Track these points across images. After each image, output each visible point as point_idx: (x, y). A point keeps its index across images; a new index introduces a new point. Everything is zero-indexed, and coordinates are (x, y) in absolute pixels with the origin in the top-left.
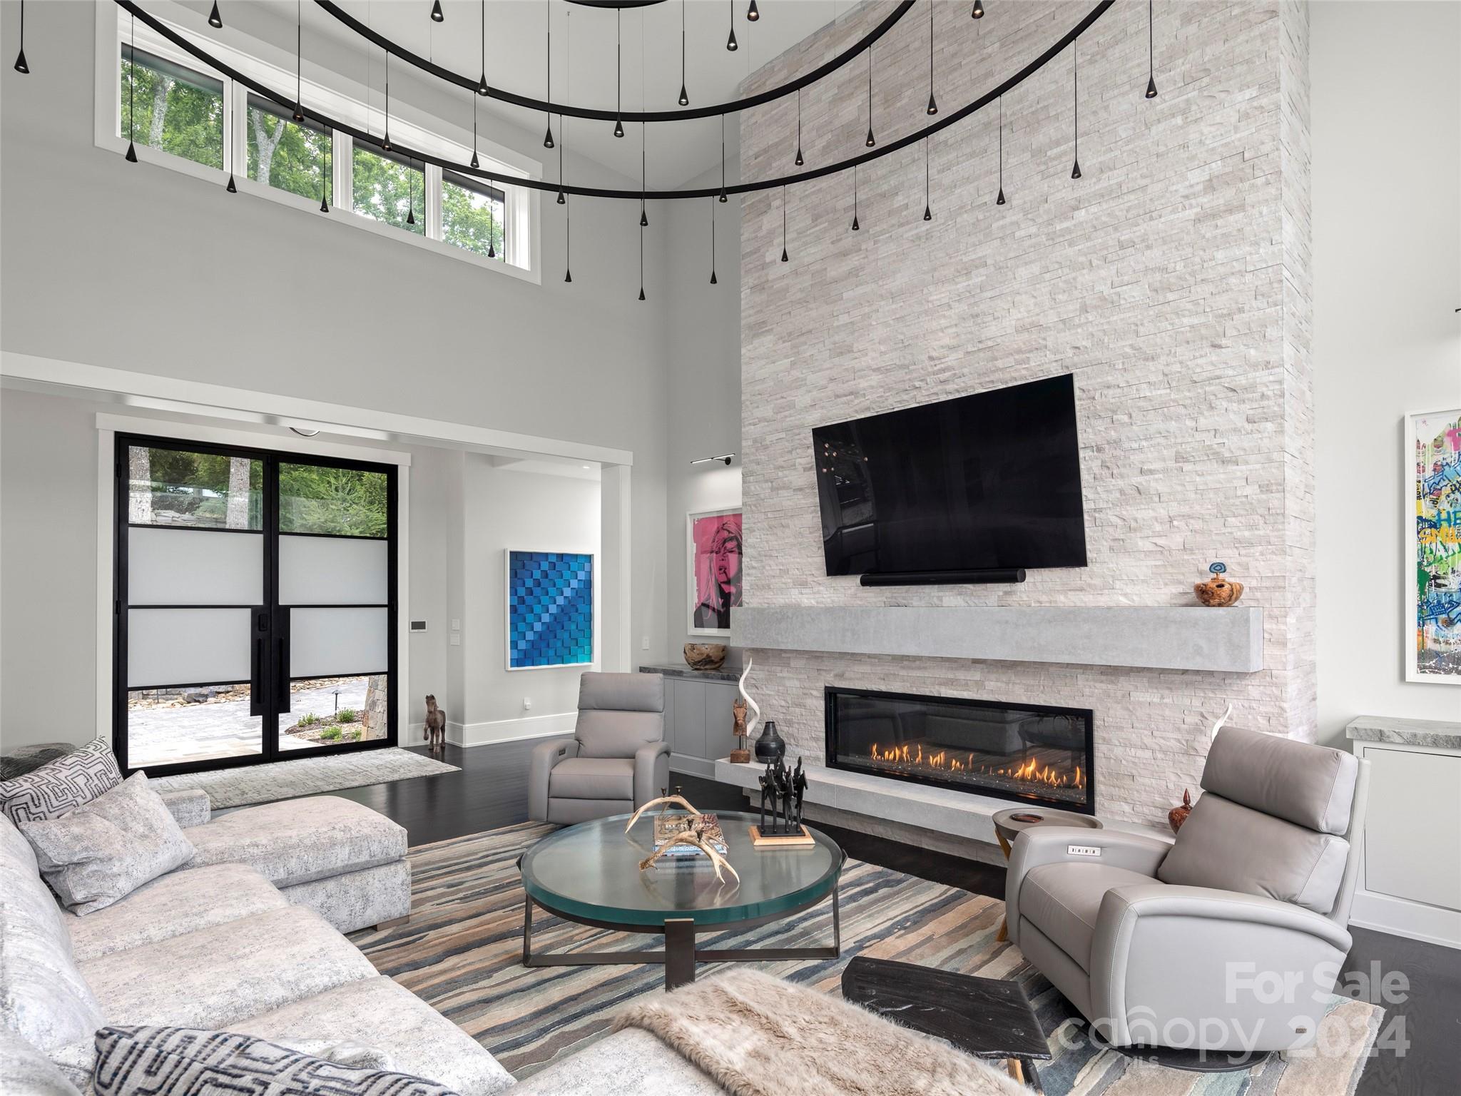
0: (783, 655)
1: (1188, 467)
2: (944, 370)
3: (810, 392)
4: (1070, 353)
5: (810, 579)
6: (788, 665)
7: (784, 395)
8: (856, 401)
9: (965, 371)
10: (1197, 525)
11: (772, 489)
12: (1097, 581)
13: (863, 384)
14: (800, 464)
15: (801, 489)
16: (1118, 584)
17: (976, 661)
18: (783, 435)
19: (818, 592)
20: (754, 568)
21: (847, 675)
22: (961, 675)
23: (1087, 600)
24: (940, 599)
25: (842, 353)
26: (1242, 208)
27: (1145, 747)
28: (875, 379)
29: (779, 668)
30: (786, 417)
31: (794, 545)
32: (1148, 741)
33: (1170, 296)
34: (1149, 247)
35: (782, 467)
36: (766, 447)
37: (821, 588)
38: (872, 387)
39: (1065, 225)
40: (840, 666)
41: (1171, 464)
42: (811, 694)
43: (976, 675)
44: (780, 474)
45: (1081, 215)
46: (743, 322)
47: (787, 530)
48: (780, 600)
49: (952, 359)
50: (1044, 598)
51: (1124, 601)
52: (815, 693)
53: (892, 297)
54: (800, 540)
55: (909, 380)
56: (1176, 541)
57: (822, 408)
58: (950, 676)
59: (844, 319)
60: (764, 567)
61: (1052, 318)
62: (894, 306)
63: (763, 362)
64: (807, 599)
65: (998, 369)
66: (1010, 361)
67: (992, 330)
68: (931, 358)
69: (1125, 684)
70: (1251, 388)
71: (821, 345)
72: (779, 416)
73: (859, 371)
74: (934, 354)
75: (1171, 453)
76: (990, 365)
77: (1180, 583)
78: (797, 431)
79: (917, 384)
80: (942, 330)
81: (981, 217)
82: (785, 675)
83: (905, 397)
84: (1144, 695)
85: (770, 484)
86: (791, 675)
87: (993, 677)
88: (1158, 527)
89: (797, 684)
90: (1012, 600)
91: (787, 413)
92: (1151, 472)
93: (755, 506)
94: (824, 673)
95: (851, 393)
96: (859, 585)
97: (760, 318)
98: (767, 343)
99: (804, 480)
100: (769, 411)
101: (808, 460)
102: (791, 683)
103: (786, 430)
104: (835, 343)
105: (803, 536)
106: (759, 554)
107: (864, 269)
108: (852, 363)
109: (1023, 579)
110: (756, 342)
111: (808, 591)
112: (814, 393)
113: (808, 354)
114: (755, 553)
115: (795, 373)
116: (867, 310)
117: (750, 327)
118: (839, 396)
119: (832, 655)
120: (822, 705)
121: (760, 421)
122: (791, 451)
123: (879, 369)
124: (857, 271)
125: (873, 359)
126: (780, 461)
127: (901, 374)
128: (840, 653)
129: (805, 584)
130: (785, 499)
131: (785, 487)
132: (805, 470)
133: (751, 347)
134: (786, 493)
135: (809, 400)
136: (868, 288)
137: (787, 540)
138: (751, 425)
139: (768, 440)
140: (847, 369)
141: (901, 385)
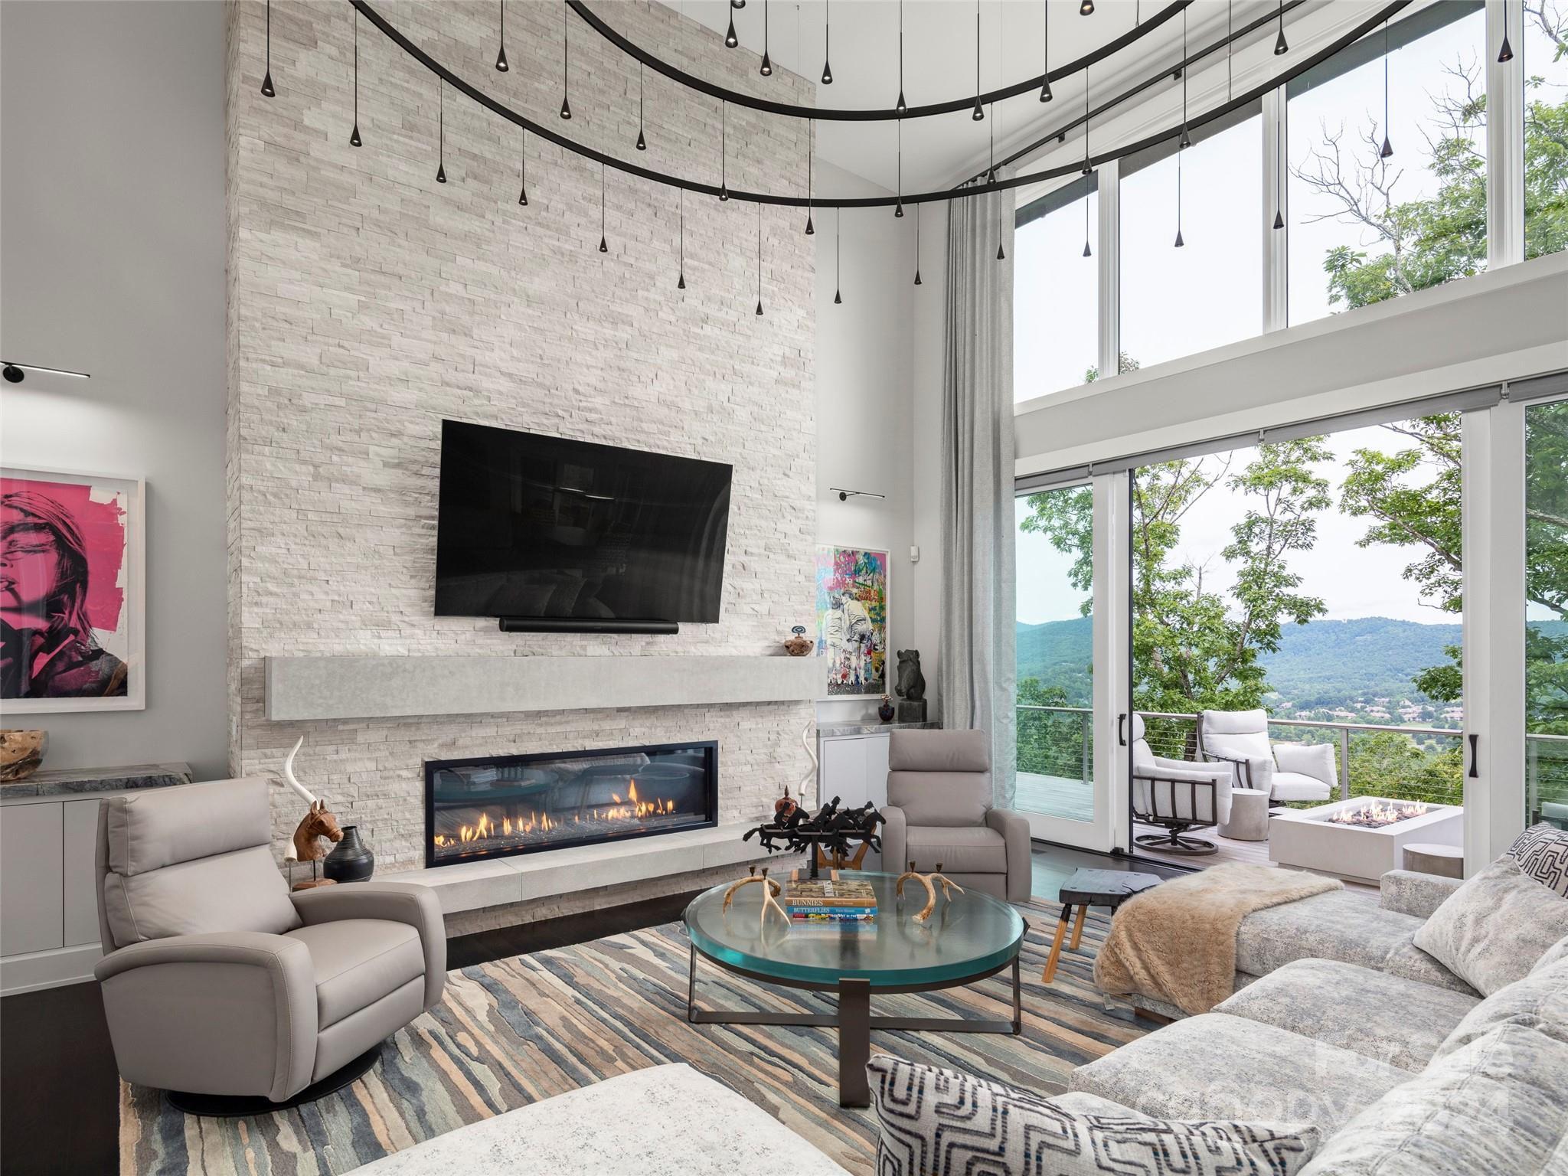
0: (341, 727)
1: (771, 556)
2: (590, 410)
3: (396, 359)
4: (700, 441)
5: (395, 618)
6: (353, 741)
7: (345, 344)
8: (476, 402)
9: (613, 420)
10: (776, 598)
11: (316, 477)
12: (717, 636)
13: (486, 384)
14: (378, 455)
15: (377, 490)
16: (731, 639)
17: (620, 710)
18: (342, 402)
19: (412, 636)
20: (271, 594)
21: (460, 742)
22: (607, 725)
23: (712, 651)
24: (584, 648)
25: (453, 332)
26: (799, 387)
27: (747, 763)
28: (505, 385)
29: (331, 748)
30: (348, 378)
31: (366, 568)
32: (750, 758)
33: (763, 428)
34: (751, 383)
35: (340, 450)
36: (303, 410)
37: (417, 631)
38: (501, 393)
39: (698, 330)
40: (449, 732)
41: (762, 551)
42: (399, 776)
43: (621, 723)
44: (335, 458)
45: (708, 329)
47: (349, 544)
48: (337, 646)
49: (598, 401)
50: (680, 649)
51: (735, 652)
52: (404, 773)
53: (529, 301)
54: (377, 562)
55: (551, 404)
56: (763, 608)
57: (420, 390)
58: (596, 727)
59: (455, 288)
60: (295, 595)
61: (686, 405)
62: (530, 312)
63: (297, 275)
64: (390, 646)
65: (643, 432)
66: (653, 428)
67: (637, 391)
68: (576, 391)
69: (737, 716)
70: (802, 510)
71: (418, 306)
72: (332, 371)
73: (481, 365)
74: (581, 389)
75: (762, 543)
76: (635, 424)
77: (766, 639)
78: (373, 406)
79: (561, 413)
80: (588, 367)
81: (627, 275)
82: (344, 756)
83: (545, 421)
84: (747, 722)
85: (311, 468)
86: (353, 755)
87: (637, 723)
88: (755, 597)
89: (372, 766)
90: (654, 650)
91: (353, 374)
92: (752, 554)
93: (275, 495)
94: (420, 745)
95: (470, 389)
96: (485, 630)
97: (289, 201)
98: (307, 249)
99: (385, 478)
100: (309, 355)
101: (394, 452)
102: (358, 767)
103: (349, 398)
104: (443, 313)
105: (381, 557)
106: (285, 573)
107: (488, 243)
108: (470, 352)
109: (675, 631)
110: (277, 235)
111: (390, 633)
112: (405, 364)
113: (393, 305)
114: (273, 570)
115: (368, 322)
116: (493, 296)
117: (263, 203)
118: (448, 384)
119: (436, 720)
120: (418, 788)
121: (286, 364)
122: (358, 432)
123: (510, 375)
124: (478, 241)
125: (501, 360)
126: (335, 440)
127: (540, 393)
128: (449, 715)
129: (386, 625)
130: (344, 497)
131: (344, 480)
132: (386, 464)
133: (263, 236)
134: (346, 489)
135: (394, 368)
136: (494, 271)
137: (349, 559)
138: (264, 361)
139: (308, 399)
140: (462, 356)
141: (540, 406)
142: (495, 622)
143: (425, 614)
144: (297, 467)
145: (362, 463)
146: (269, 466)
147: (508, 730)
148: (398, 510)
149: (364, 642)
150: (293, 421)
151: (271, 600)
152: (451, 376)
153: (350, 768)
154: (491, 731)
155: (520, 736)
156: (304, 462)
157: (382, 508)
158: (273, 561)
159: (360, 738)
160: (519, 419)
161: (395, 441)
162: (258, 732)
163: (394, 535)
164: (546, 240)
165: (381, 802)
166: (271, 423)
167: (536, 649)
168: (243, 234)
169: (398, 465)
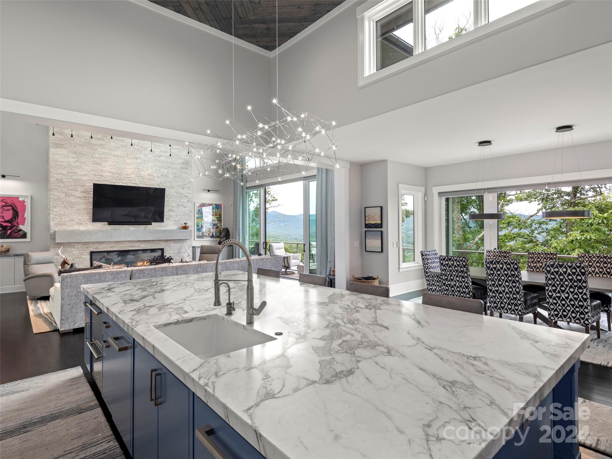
0: (71, 244)
1: (179, 207)
2: (130, 178)
4: (159, 183)
5: (83, 223)
6: (74, 247)
7: (73, 169)
8: (102, 178)
9: (136, 180)
10: (181, 216)
11: (66, 195)
12: (164, 225)
13: (105, 174)
14: (80, 190)
15: (80, 197)
16: (168, 226)
17: (138, 241)
18: (72, 181)
19: (87, 226)
20: (56, 218)
21: (98, 248)
22: (134, 245)
23: (163, 228)
24: (129, 228)
25: (97, 164)
27: (172, 253)
28: (109, 174)
29: (69, 248)
30: (73, 175)
31: (77, 213)
32: (173, 252)
33: (177, 179)
34: (173, 169)
35: (71, 190)
36: (63, 183)
38: (108, 176)
39: (158, 159)
40: (96, 245)
41: (177, 206)
42: (84, 254)
43: (138, 244)
44: (70, 192)
46: (51, 141)
47: (73, 208)
48: (71, 228)
49: (132, 176)
50: (154, 228)
51: (169, 229)
52: (86, 254)
53: (115, 156)
54: (79, 212)
55: (120, 177)
56: (177, 219)
57: (89, 177)
58: (132, 245)
59: (97, 155)
60: (62, 218)
61: (156, 175)
62: (115, 159)
63: (62, 157)
64: (82, 228)
65: (144, 181)
66: (147, 181)
67: (142, 173)
68: (127, 174)
69: (169, 243)
70: (188, 196)
71: (89, 160)
72: (69, 175)
73: (103, 171)
74: (128, 174)
75: (176, 204)
76: (142, 180)
77: (178, 226)
78: (78, 181)
79: (123, 179)
80: (130, 169)
81: (140, 148)
82: (72, 250)
83: (119, 181)
84: (172, 244)
86: (74, 250)
87: (142, 244)
88: (174, 216)
89: (78, 252)
90: (147, 228)
91: (74, 175)
92: (174, 207)
93: (57, 199)
94: (89, 248)
95: (101, 176)
96: (105, 225)
97: (60, 142)
98: (64, 151)
99: (81, 195)
100: (65, 172)
101: (83, 190)
102: (75, 252)
103: (73, 179)
104: (95, 161)
105: (80, 210)
106: (59, 214)
107: (105, 145)
108: (101, 168)
109: (151, 224)
110: (58, 149)
111: (82, 226)
112: (86, 172)
113: (83, 160)
114: (57, 214)
115: (77, 164)
116: (106, 156)
117: (55, 143)
118: (96, 175)
119: (93, 243)
120: (89, 257)
121: (60, 174)
122: (75, 186)
123: (110, 172)
124: (103, 145)
125: (108, 169)
126: (70, 188)
127: (118, 175)
128: (96, 242)
129: (82, 224)
130: (72, 199)
131: (72, 196)
132: (81, 192)
133: (55, 150)
134: (73, 197)
135: (83, 173)
136: (107, 151)
137: (73, 211)
138: (55, 174)
139: (64, 180)
140: (99, 169)
141: (118, 178)
143: (90, 222)
144: (62, 194)
145: (76, 192)
146: (56, 194)
147: (110, 245)
148: (84, 201)
149: (76, 227)
150: (61, 185)
151: (56, 219)
152: (96, 173)
153: (73, 252)
154: (106, 245)
155: (113, 247)
156: (63, 193)
157: (80, 201)
158: (57, 212)
159: (76, 247)
160: (113, 181)
161: (83, 187)
162: (54, 245)
163: (83, 206)
164: (119, 143)
165: (80, 259)
166: (56, 185)
167: (117, 228)
168: (51, 150)
169: (84, 192)
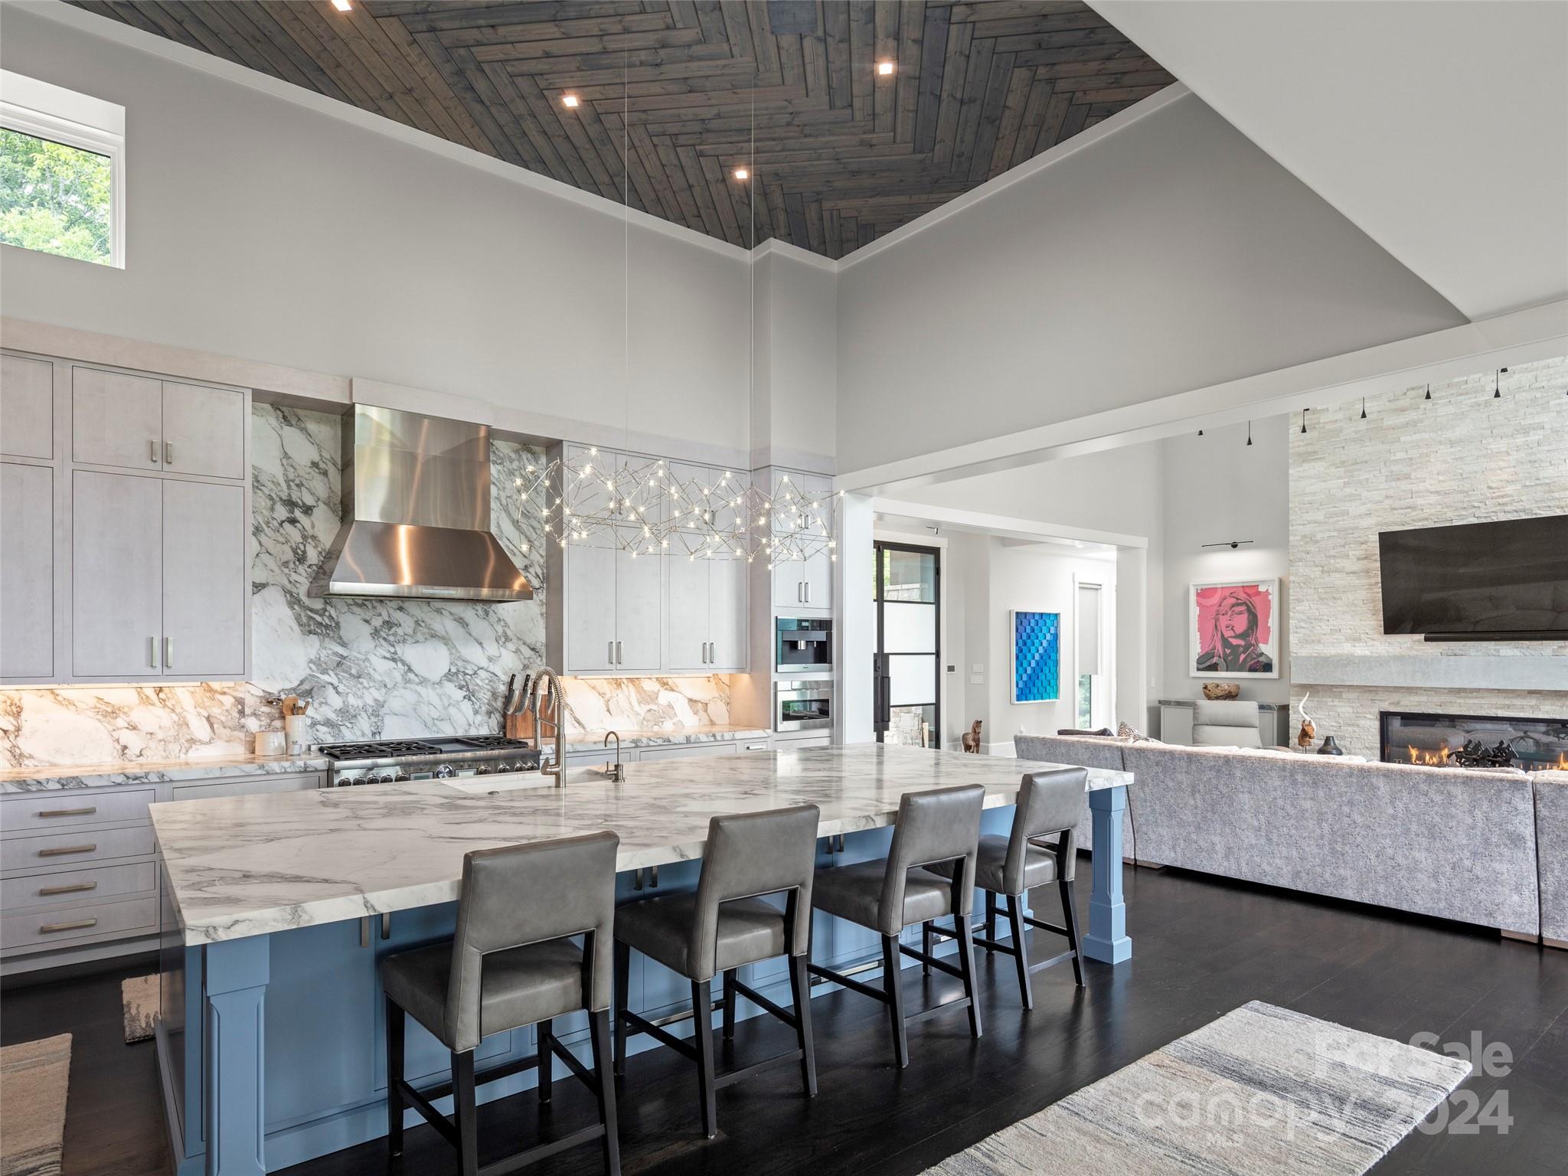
0: (1334, 689)
2: (1503, 496)
3: (1364, 504)
5: (1363, 636)
6: (1341, 697)
7: (1337, 505)
8: (1414, 513)
9: (1524, 498)
11: (1323, 572)
13: (1420, 501)
15: (1354, 573)
18: (1336, 534)
19: (1373, 645)
20: (1303, 628)
21: (1403, 703)
24: (1497, 650)
25: (1399, 479)
28: (1433, 499)
29: (1330, 699)
30: (1338, 521)
31: (1348, 612)
35: (1335, 556)
36: (1317, 542)
37: (1375, 643)
38: (1431, 504)
40: (1396, 697)
42: (1366, 717)
44: (1332, 561)
46: (1291, 451)
47: (1339, 601)
48: (1333, 651)
49: (1510, 489)
52: (1368, 716)
53: (1452, 444)
54: (1354, 609)
55: (1469, 501)
57: (1378, 516)
59: (1400, 455)
60: (1313, 627)
62: (1452, 450)
63: (1314, 480)
64: (1360, 650)
67: (1549, 472)
68: (1490, 487)
71: (1377, 472)
72: (1331, 520)
73: (1417, 492)
74: (1494, 485)
78: (1350, 532)
80: (1500, 469)
82: (1336, 703)
83: (1464, 513)
85: (1321, 569)
86: (1342, 705)
89: (1351, 710)
91: (1341, 518)
93: (1304, 583)
94: (1378, 702)
95: (1409, 508)
96: (1419, 641)
97: (1310, 449)
98: (1318, 467)
99: (1357, 566)
100: (1320, 516)
101: (1363, 552)
102: (1343, 710)
103: (1339, 531)
104: (1392, 472)
105: (1356, 606)
106: (1308, 617)
107: (1422, 421)
108: (1410, 487)
110: (1306, 466)
111: (1361, 644)
112: (1369, 506)
113: (1362, 477)
114: (1303, 617)
115: (1349, 490)
116: (1425, 451)
117: (1299, 455)
118: (1395, 509)
119: (1386, 689)
120: (1377, 724)
121: (1309, 523)
122: (1344, 546)
123: (1437, 493)
124: (1414, 423)
125: (1431, 485)
126: (1333, 552)
127: (1460, 496)
128: (1395, 687)
129: (1359, 640)
130: (1337, 579)
131: (1337, 571)
132: (1358, 559)
133: (1299, 469)
134: (1337, 575)
135: (1363, 510)
136: (1426, 436)
137: (1339, 609)
138: (1299, 525)
139: (1319, 536)
140: (1404, 491)
141: (1460, 505)
142: (1423, 636)
143: (1380, 634)
144: (1314, 569)
145: (1346, 561)
146: (1302, 571)
147: (1436, 699)
148: (1365, 581)
149: (1347, 648)
150: (1312, 548)
151: (1302, 630)
152: (1397, 504)
153: (1339, 710)
154: (1424, 699)
155: (1444, 703)
156: (1317, 566)
157: (1357, 581)
158: (1303, 613)
159: (1344, 696)
160: (1444, 516)
161: (1364, 546)
162: (1296, 689)
163: (1362, 594)
164: (1465, 402)
165: (1356, 729)
166: (1302, 551)
167: (1457, 652)
168: (1291, 471)
169: (1366, 558)
